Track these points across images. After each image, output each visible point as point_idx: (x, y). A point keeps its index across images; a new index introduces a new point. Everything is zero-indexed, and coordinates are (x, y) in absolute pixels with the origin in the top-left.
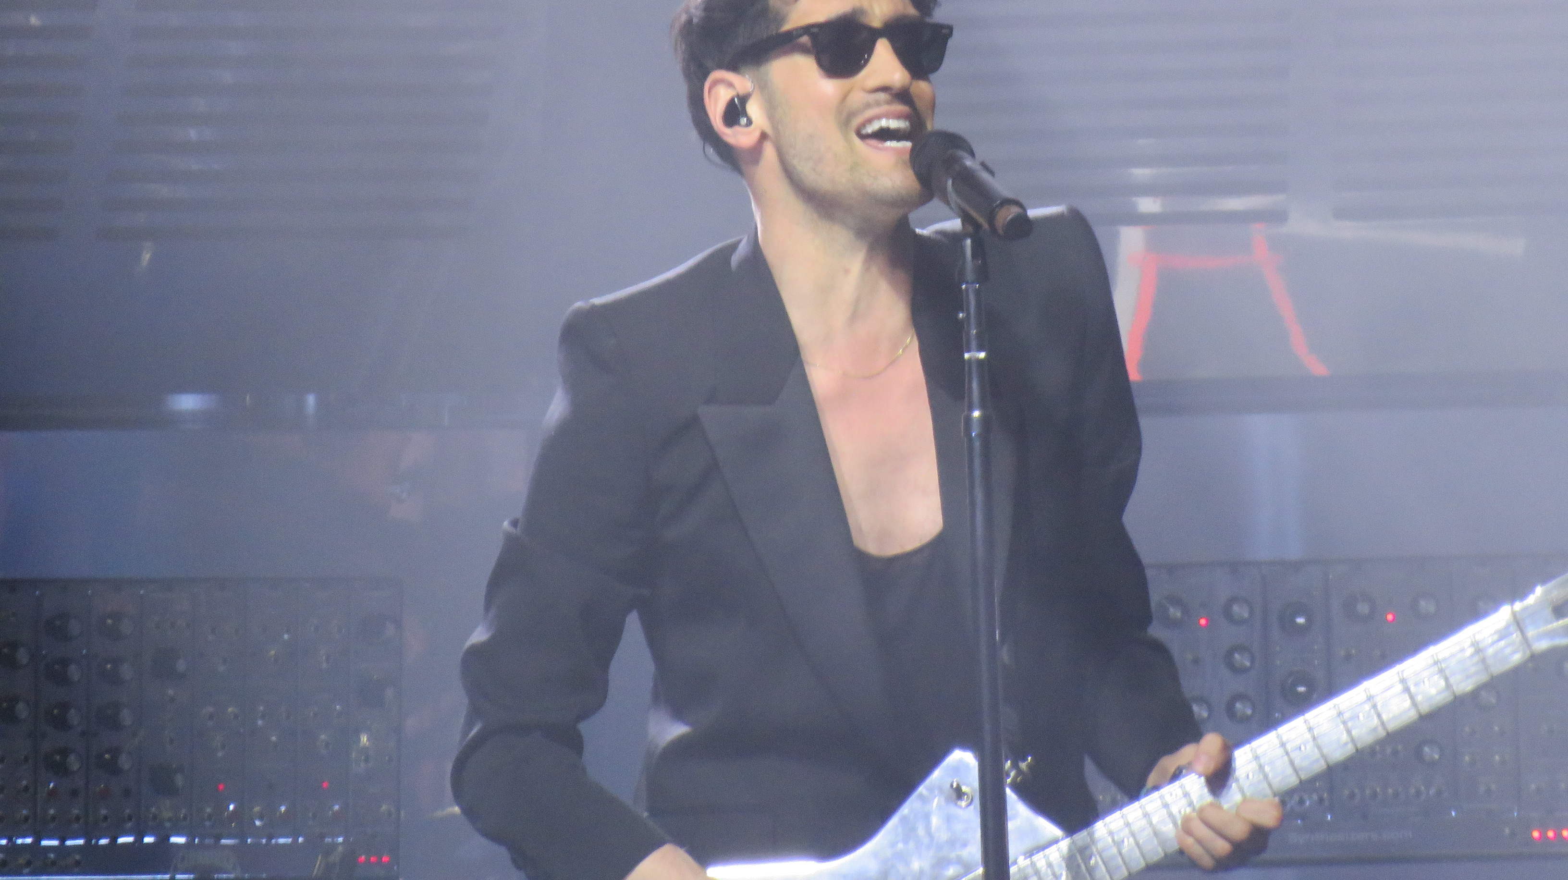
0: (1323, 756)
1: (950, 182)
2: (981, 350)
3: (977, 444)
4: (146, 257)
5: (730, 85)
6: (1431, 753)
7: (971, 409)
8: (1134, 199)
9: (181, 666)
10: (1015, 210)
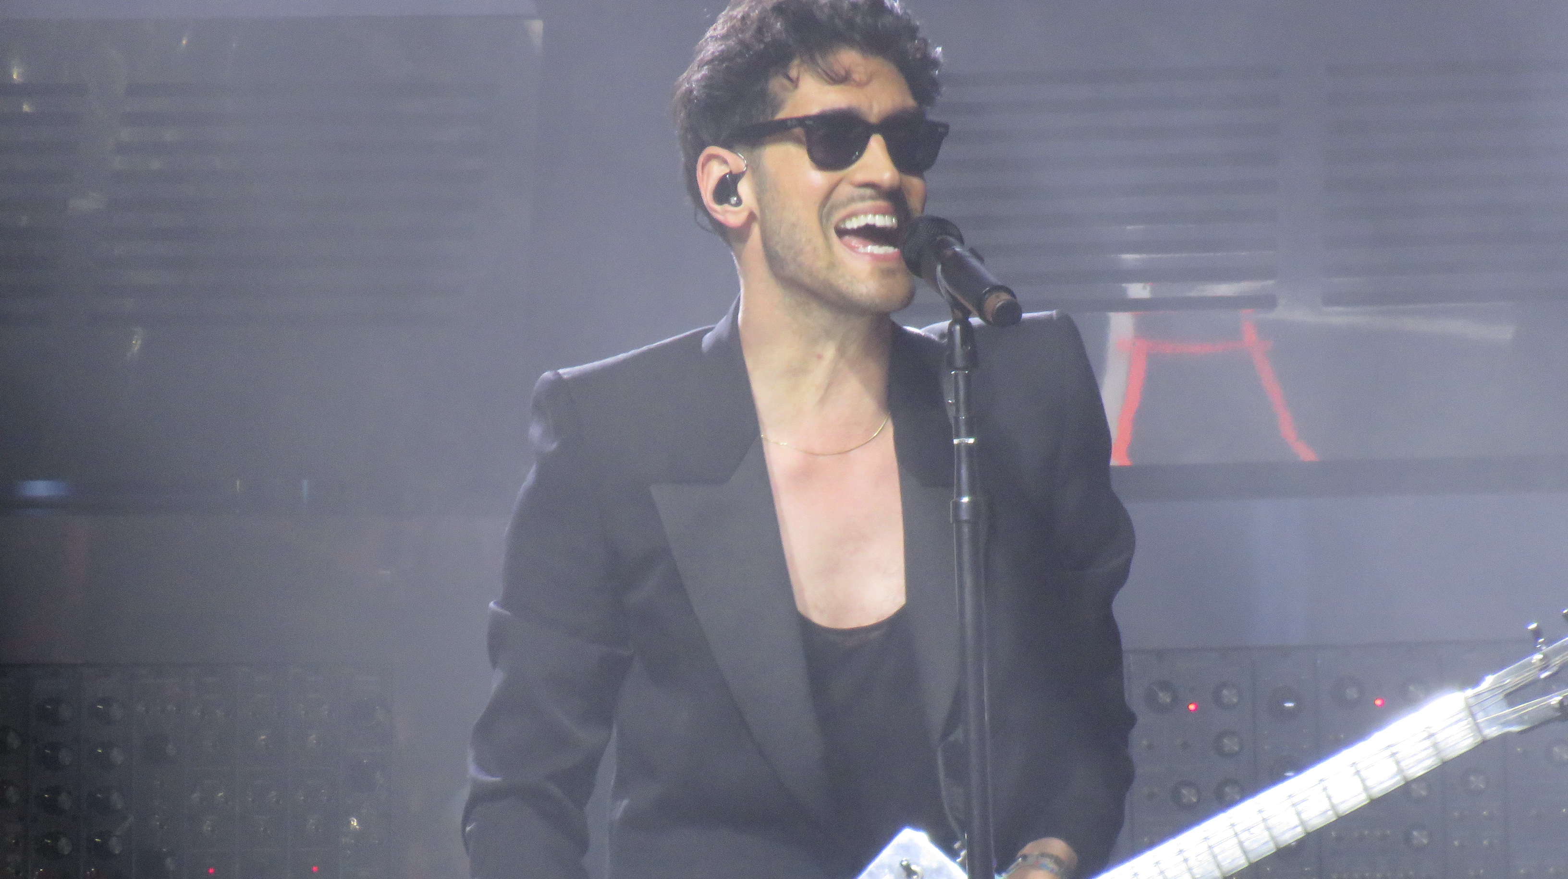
0: (1273, 838)
1: (939, 268)
2: (970, 436)
3: (966, 529)
4: (136, 344)
5: (725, 162)
6: (1420, 837)
7: (960, 495)
8: (1124, 285)
9: (171, 749)
10: (1004, 297)
